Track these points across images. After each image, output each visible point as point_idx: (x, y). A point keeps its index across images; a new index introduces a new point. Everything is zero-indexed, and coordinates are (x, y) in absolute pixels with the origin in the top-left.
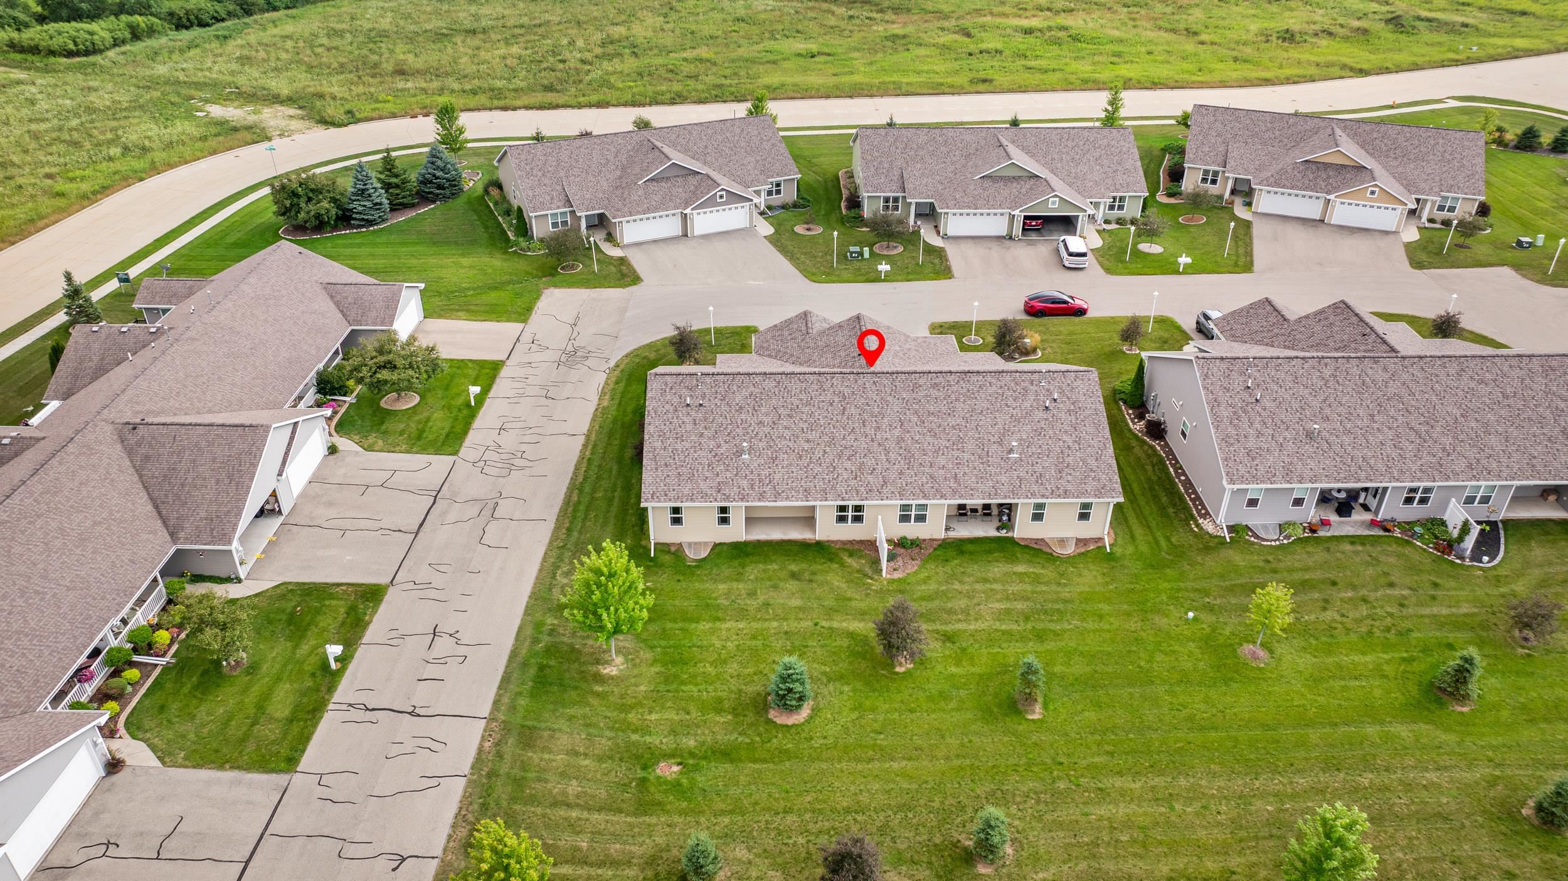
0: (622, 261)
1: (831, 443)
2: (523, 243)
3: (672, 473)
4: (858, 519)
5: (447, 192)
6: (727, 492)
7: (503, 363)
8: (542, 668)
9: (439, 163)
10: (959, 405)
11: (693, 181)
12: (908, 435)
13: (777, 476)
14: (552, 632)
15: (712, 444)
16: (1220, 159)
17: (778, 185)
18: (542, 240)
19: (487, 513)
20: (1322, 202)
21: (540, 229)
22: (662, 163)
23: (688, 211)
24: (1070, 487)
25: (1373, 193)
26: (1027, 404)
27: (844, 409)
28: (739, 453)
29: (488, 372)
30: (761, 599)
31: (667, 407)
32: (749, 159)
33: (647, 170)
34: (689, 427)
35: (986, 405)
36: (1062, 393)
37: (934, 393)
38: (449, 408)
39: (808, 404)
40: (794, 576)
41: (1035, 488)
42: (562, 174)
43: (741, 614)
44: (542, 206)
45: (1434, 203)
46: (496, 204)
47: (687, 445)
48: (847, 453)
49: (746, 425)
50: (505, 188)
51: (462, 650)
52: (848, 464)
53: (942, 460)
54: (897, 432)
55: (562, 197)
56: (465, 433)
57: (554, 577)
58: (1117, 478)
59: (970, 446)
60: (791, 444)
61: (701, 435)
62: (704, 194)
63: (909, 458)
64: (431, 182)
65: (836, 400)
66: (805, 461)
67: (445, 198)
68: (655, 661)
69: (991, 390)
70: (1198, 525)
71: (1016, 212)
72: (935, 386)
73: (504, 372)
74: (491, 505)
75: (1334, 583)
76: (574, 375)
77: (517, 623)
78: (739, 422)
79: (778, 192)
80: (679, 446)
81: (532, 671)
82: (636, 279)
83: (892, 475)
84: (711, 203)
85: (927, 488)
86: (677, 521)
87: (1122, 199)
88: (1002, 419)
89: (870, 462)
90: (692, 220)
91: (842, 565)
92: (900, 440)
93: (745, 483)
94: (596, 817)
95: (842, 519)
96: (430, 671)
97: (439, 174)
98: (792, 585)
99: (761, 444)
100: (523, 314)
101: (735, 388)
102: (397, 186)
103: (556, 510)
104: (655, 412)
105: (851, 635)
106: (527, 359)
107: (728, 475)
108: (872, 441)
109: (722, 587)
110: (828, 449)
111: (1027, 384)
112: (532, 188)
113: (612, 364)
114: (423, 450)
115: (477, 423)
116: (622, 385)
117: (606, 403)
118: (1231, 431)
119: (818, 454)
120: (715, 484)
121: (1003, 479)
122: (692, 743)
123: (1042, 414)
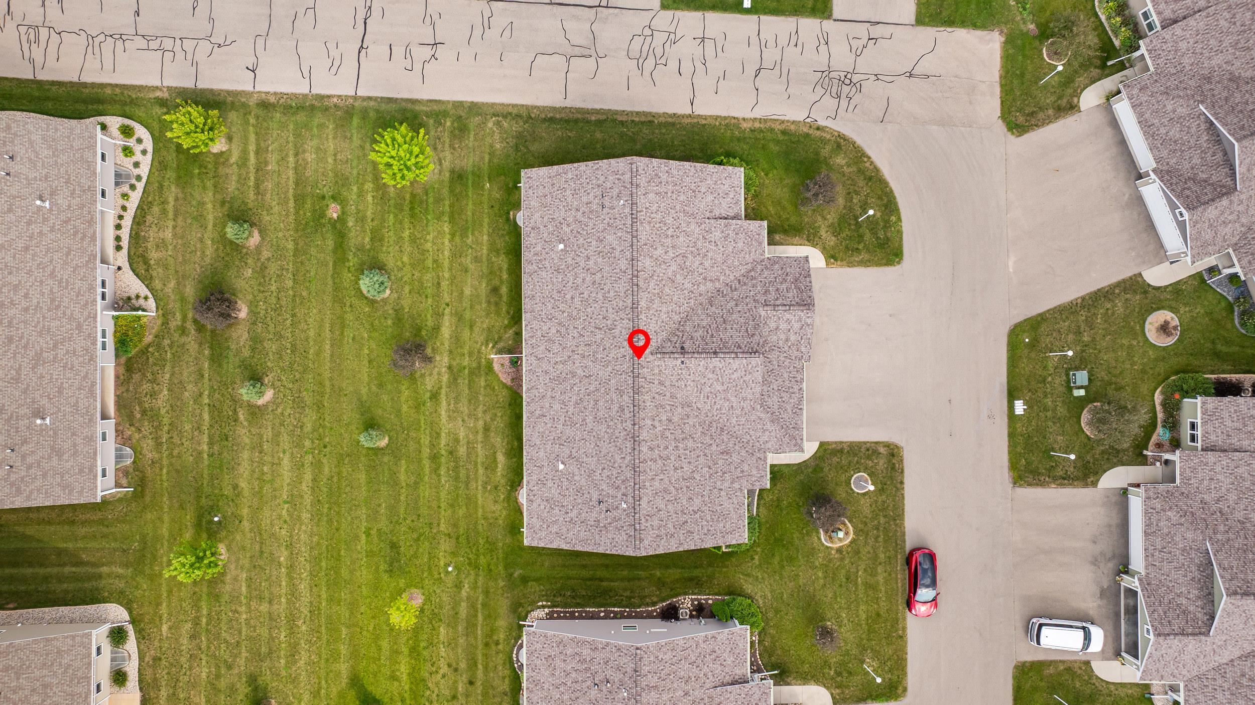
3: (546, 191)
6: (532, 235)
7: (827, 17)
10: (603, 428)
12: (577, 381)
13: (544, 274)
15: (571, 220)
19: (577, 51)
24: (535, 505)
26: (604, 487)
27: (600, 329)
28: (565, 242)
30: (471, 267)
31: (602, 178)
34: (585, 199)
35: (604, 451)
36: (615, 520)
37: (615, 408)
39: (605, 298)
41: (535, 477)
47: (569, 200)
48: (563, 330)
49: (586, 246)
51: (418, 66)
52: (553, 331)
53: (557, 406)
54: (580, 372)
58: (542, 545)
59: (569, 432)
60: (570, 284)
61: (577, 210)
63: (559, 380)
65: (609, 322)
66: (556, 297)
69: (618, 458)
70: (543, 607)
74: (587, 52)
77: (445, 98)
78: (589, 240)
80: (568, 192)
83: (545, 366)
85: (535, 392)
88: (591, 462)
89: (556, 348)
92: (574, 374)
93: (539, 248)
96: (399, 51)
99: (570, 259)
101: (619, 234)
104: (597, 169)
105: (437, 329)
107: (545, 235)
108: (573, 351)
110: (566, 314)
111: (623, 490)
115: (713, 16)
119: (562, 306)
120: (538, 225)
121: (542, 454)
123: (595, 497)
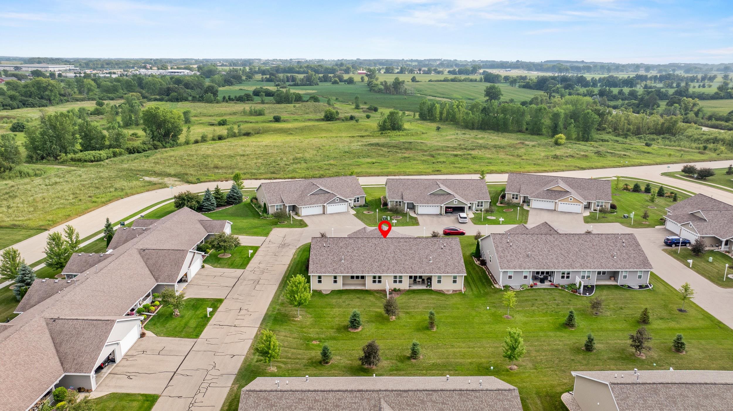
0: (301, 220)
1: (371, 258)
2: (265, 215)
3: (319, 266)
4: (380, 282)
5: (237, 201)
6: (337, 271)
7: (259, 247)
8: (275, 317)
9: (235, 191)
10: (413, 247)
11: (327, 195)
12: (396, 255)
13: (353, 267)
14: (278, 310)
15: (332, 257)
16: (518, 190)
17: (358, 199)
18: (272, 214)
19: (256, 283)
20: (554, 203)
21: (271, 211)
22: (316, 189)
23: (325, 204)
24: (449, 271)
25: (571, 199)
26: (436, 247)
27: (375, 248)
28: (341, 260)
29: (256, 249)
30: (347, 303)
31: (318, 247)
32: (347, 189)
33: (311, 191)
34: (325, 253)
35: (422, 247)
36: (447, 244)
38: (242, 258)
39: (364, 246)
40: (358, 298)
41: (437, 271)
42: (281, 192)
43: (340, 307)
44: (273, 202)
45: (595, 203)
46: (255, 204)
47: (324, 258)
48: (376, 260)
49: (343, 252)
50: (258, 200)
51: (249, 313)
52: (376, 264)
53: (407, 263)
54: (393, 255)
55: (280, 200)
56: (248, 263)
57: (279, 297)
58: (464, 268)
59: (417, 259)
60: (358, 258)
61: (329, 255)
62: (331, 199)
63: (396, 262)
64: (232, 197)
65: (373, 245)
66: (362, 263)
67: (236, 203)
68: (312, 317)
69: (424, 243)
70: (494, 286)
71: (442, 205)
72: (406, 242)
73: (260, 249)
74: (257, 281)
75: (536, 300)
76: (284, 250)
77: (267, 307)
78: (341, 251)
79: (358, 201)
80: (321, 258)
81: (273, 318)
82: (306, 225)
83: (391, 267)
84: (333, 202)
85: (402, 271)
86: (320, 282)
87: (482, 202)
88: (427, 251)
89: (384, 263)
90: (327, 208)
91: (374, 295)
92: (394, 257)
93: (342, 269)
94: (292, 350)
95: (374, 282)
96: (239, 317)
97: (235, 194)
98: (358, 300)
99: (348, 258)
100: (267, 234)
101: (340, 242)
102: (219, 198)
103: (279, 282)
104: (314, 249)
105: (376, 312)
106: (268, 246)
107: (337, 266)
108: (385, 257)
109: (334, 301)
111: (436, 241)
112: (270, 197)
113: (298, 247)
114: (233, 268)
115: (251, 262)
116: (301, 253)
117: (295, 257)
118: (502, 254)
119: (367, 260)
120: (333, 269)
121: (427, 268)
122: (323, 336)
123: (440, 250)
